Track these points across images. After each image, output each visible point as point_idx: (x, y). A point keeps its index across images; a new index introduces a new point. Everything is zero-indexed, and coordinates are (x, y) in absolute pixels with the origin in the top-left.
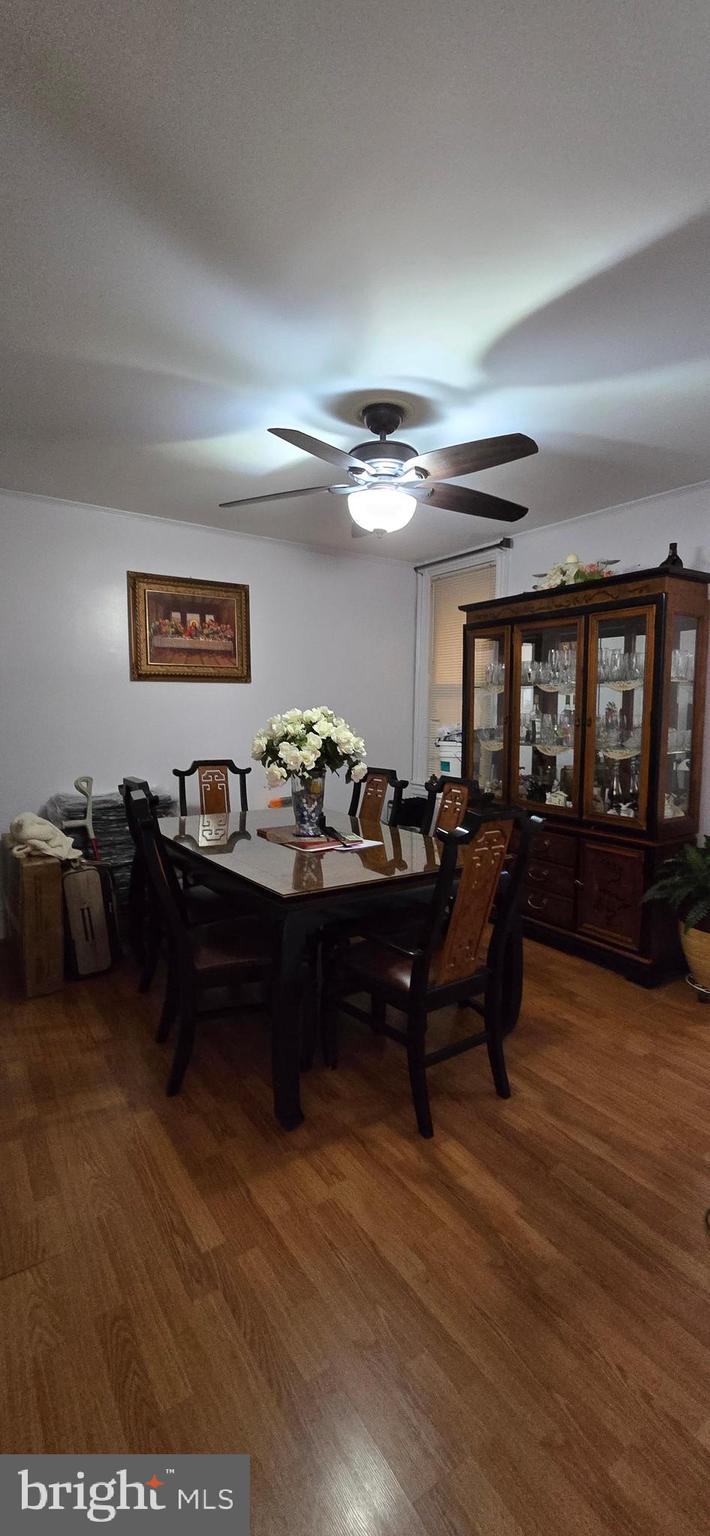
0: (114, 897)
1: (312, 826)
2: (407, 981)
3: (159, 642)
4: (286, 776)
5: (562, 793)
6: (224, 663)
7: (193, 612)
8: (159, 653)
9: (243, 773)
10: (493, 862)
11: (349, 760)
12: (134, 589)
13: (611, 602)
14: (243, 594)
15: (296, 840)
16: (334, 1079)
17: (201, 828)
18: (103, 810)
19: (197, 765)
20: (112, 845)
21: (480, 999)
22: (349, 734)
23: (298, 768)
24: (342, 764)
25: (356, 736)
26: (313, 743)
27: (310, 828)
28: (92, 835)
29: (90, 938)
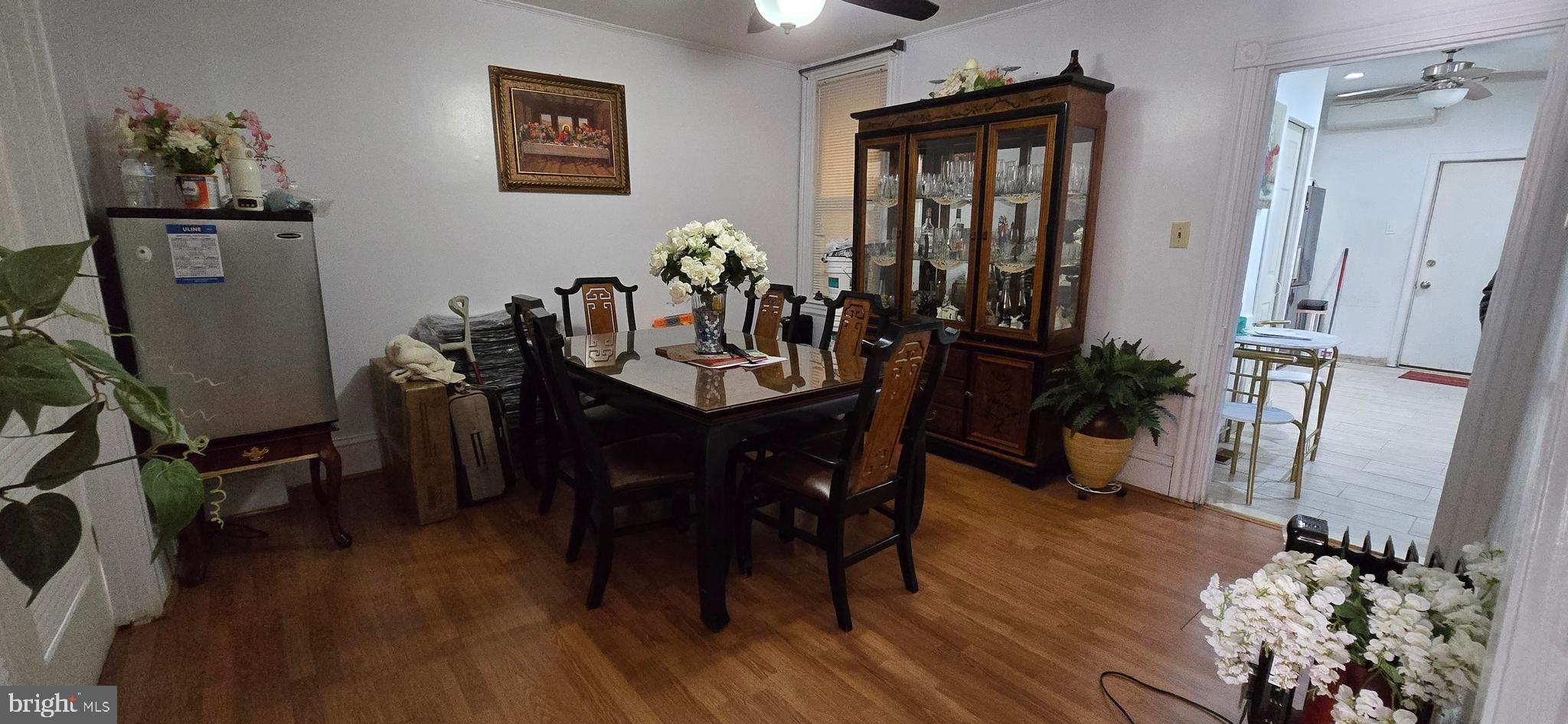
0: (504, 421)
1: (713, 343)
2: (825, 490)
3: (529, 147)
4: (691, 291)
5: (953, 307)
6: (602, 172)
7: (564, 114)
8: (530, 160)
9: (629, 291)
10: (910, 373)
11: (751, 275)
12: (498, 87)
13: (1012, 111)
14: (618, 95)
15: (698, 357)
16: (749, 584)
17: (588, 349)
18: (484, 332)
19: (580, 283)
20: (495, 368)
21: (891, 504)
22: (753, 248)
23: (704, 283)
24: (741, 280)
25: (758, 250)
26: (717, 257)
27: (712, 345)
28: (473, 359)
29: (481, 461)
